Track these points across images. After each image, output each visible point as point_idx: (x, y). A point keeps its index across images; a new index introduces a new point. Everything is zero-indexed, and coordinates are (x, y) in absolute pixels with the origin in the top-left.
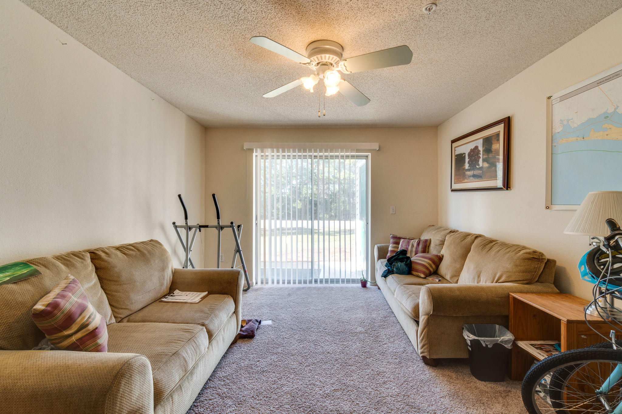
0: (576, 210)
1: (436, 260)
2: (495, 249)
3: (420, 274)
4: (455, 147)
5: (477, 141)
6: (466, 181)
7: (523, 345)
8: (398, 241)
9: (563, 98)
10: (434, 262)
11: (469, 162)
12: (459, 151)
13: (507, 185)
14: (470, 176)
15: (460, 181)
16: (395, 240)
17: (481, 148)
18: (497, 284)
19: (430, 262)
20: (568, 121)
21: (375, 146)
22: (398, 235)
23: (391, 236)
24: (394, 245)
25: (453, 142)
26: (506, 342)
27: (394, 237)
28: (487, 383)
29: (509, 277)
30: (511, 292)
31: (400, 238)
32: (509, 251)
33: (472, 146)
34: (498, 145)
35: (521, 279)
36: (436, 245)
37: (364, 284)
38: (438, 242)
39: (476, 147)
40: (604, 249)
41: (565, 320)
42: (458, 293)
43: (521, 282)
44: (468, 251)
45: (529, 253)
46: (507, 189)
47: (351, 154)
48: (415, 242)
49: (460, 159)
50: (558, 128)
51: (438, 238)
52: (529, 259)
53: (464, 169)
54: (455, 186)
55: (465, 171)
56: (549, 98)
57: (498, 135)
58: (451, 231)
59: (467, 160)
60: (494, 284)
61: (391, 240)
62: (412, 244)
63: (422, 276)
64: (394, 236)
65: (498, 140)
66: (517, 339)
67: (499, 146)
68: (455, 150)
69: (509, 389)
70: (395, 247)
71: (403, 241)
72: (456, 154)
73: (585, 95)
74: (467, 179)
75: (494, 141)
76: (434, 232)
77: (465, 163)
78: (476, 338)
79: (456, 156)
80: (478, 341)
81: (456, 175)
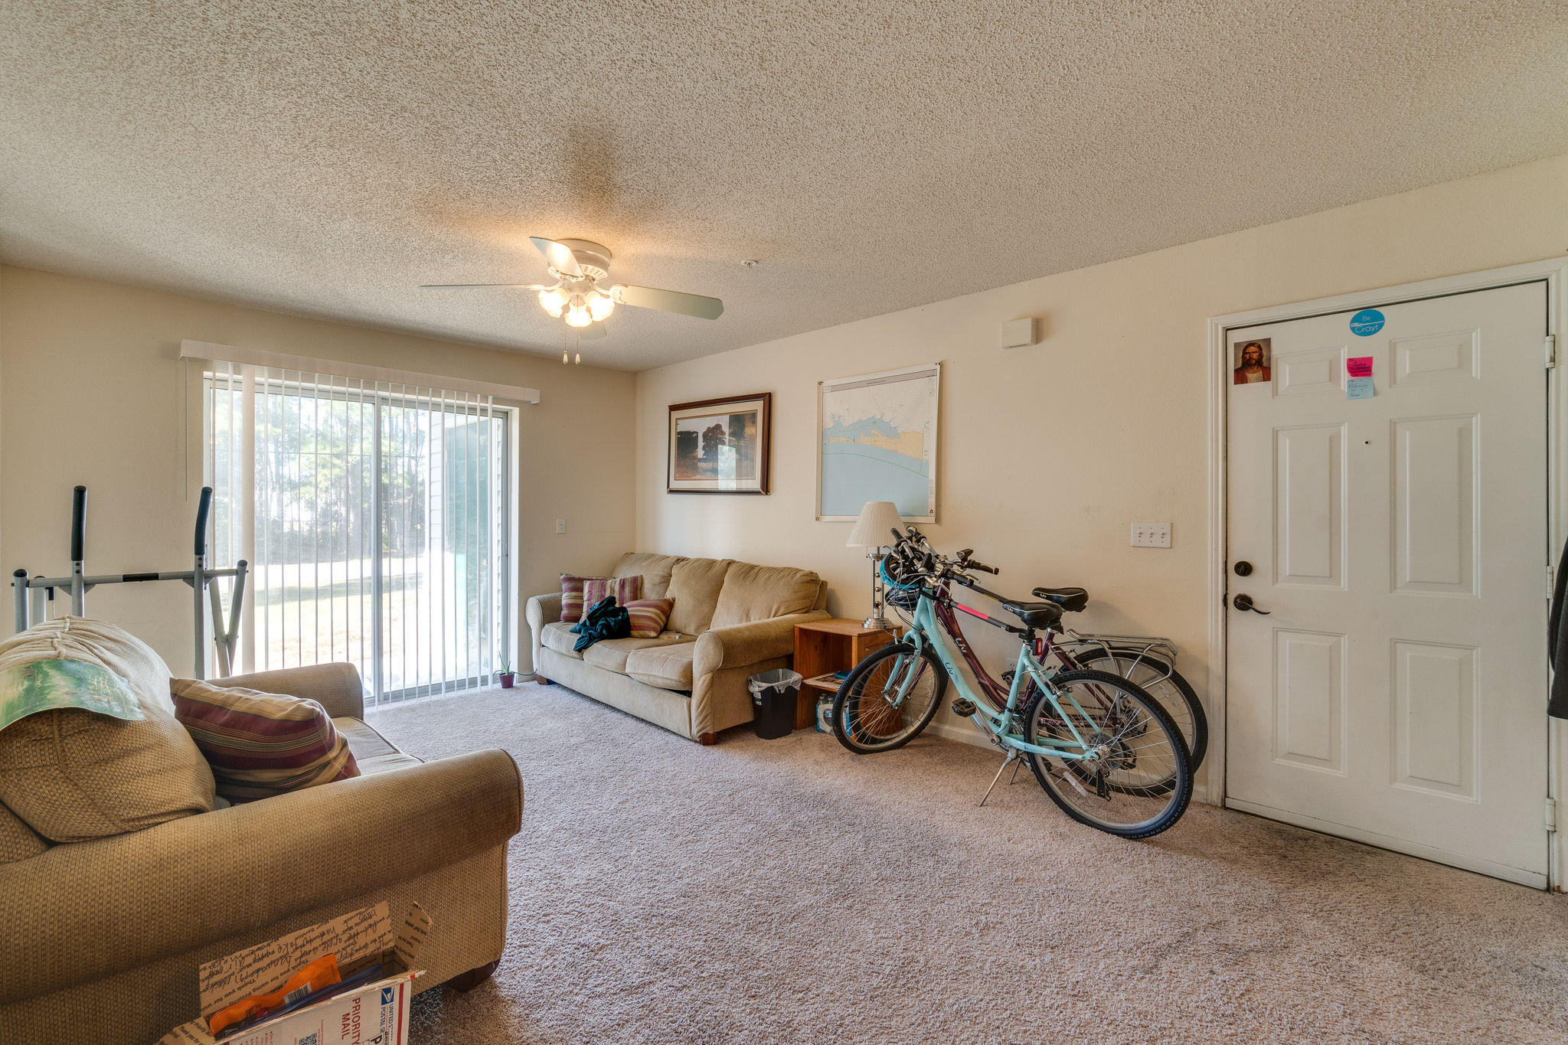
0: (855, 522)
1: (666, 608)
2: (762, 578)
3: (648, 633)
4: (677, 419)
5: (720, 416)
6: (698, 477)
7: (811, 682)
8: (579, 585)
9: (835, 388)
10: (663, 611)
11: (704, 448)
12: (685, 426)
13: (766, 488)
14: (707, 470)
15: (688, 477)
16: (572, 585)
17: (726, 428)
18: (776, 618)
19: (659, 612)
20: (839, 417)
21: (533, 396)
22: (577, 575)
23: (562, 577)
24: (574, 594)
25: (673, 408)
26: (795, 682)
27: (570, 579)
28: (778, 739)
29: (788, 607)
30: (798, 623)
31: (581, 580)
32: (783, 576)
33: (711, 423)
34: (753, 430)
35: (801, 608)
36: (654, 585)
37: (507, 681)
38: (657, 580)
39: (718, 427)
40: (895, 555)
41: (856, 635)
42: (747, 633)
43: (800, 611)
44: (720, 584)
45: (806, 575)
46: (767, 494)
47: (458, 402)
48: (615, 583)
49: (686, 442)
50: (829, 424)
51: (656, 572)
52: (808, 582)
53: (695, 458)
54: (674, 485)
55: (696, 461)
56: (820, 383)
57: (754, 415)
58: (678, 560)
59: (701, 443)
60: (772, 619)
61: (564, 586)
62: (611, 588)
63: (653, 634)
64: (568, 576)
65: (754, 422)
66: (805, 678)
67: (757, 431)
68: (677, 424)
69: (799, 737)
70: (575, 597)
71: (591, 586)
72: (678, 430)
73: (855, 393)
74: (701, 475)
75: (748, 423)
76: (644, 564)
77: (696, 447)
78: (770, 685)
79: (679, 433)
80: (772, 687)
81: (677, 466)
